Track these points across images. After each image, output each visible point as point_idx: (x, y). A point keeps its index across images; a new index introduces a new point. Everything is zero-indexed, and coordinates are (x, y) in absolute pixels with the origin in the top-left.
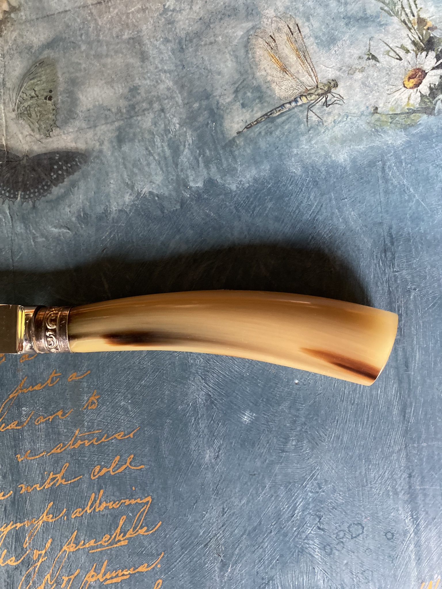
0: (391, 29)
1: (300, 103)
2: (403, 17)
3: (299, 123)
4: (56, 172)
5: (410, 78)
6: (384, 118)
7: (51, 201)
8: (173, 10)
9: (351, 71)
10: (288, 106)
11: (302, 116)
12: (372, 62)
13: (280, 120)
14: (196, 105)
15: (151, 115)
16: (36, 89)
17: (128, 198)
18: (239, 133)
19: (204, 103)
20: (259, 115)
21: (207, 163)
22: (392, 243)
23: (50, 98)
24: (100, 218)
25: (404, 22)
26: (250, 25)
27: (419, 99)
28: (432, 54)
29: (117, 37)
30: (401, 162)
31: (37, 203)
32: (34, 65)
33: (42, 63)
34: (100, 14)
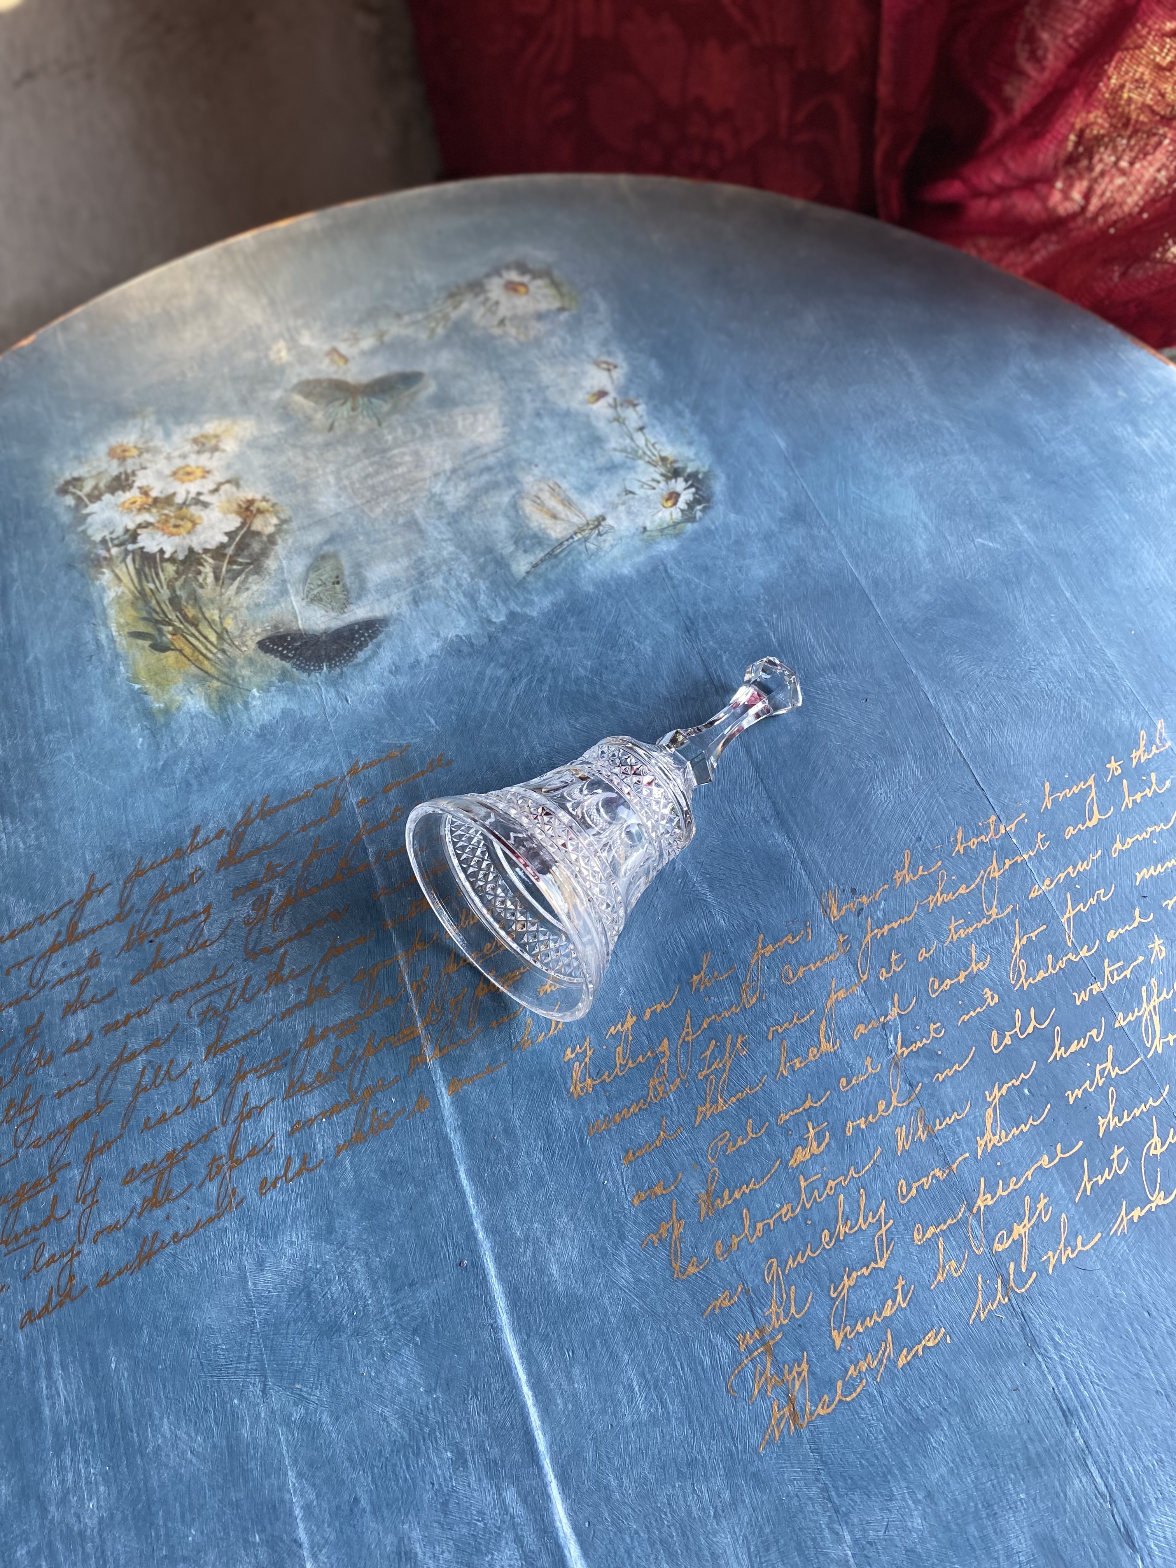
0: (639, 470)
1: (576, 538)
2: (647, 459)
3: (580, 553)
4: (358, 639)
5: (667, 500)
6: (655, 533)
7: (359, 664)
8: (440, 495)
9: (615, 507)
10: (566, 543)
11: (581, 548)
12: (631, 496)
13: (562, 555)
14: (482, 560)
15: (441, 576)
16: (323, 578)
17: (436, 645)
18: (528, 573)
19: (488, 557)
20: (542, 555)
21: (505, 601)
22: (693, 623)
23: (338, 583)
24: (412, 667)
25: (649, 462)
26: (513, 491)
27: (680, 514)
28: (680, 480)
29: (393, 523)
30: (680, 562)
31: (345, 669)
32: (316, 560)
33: (323, 557)
34: (371, 510)
